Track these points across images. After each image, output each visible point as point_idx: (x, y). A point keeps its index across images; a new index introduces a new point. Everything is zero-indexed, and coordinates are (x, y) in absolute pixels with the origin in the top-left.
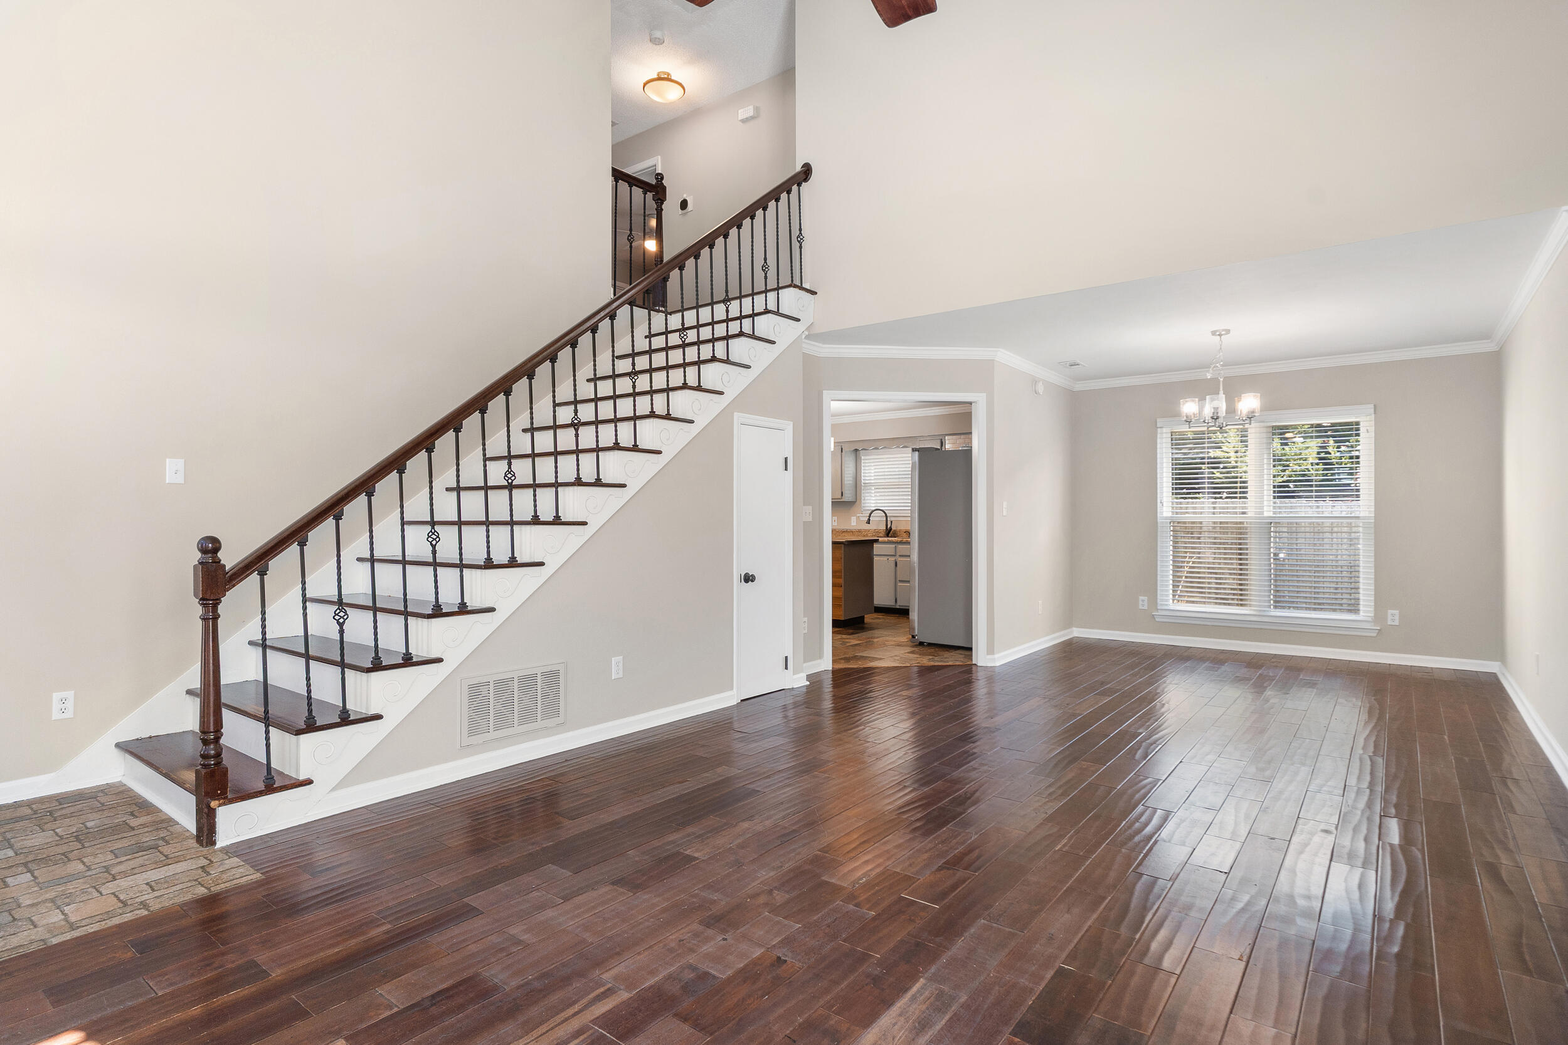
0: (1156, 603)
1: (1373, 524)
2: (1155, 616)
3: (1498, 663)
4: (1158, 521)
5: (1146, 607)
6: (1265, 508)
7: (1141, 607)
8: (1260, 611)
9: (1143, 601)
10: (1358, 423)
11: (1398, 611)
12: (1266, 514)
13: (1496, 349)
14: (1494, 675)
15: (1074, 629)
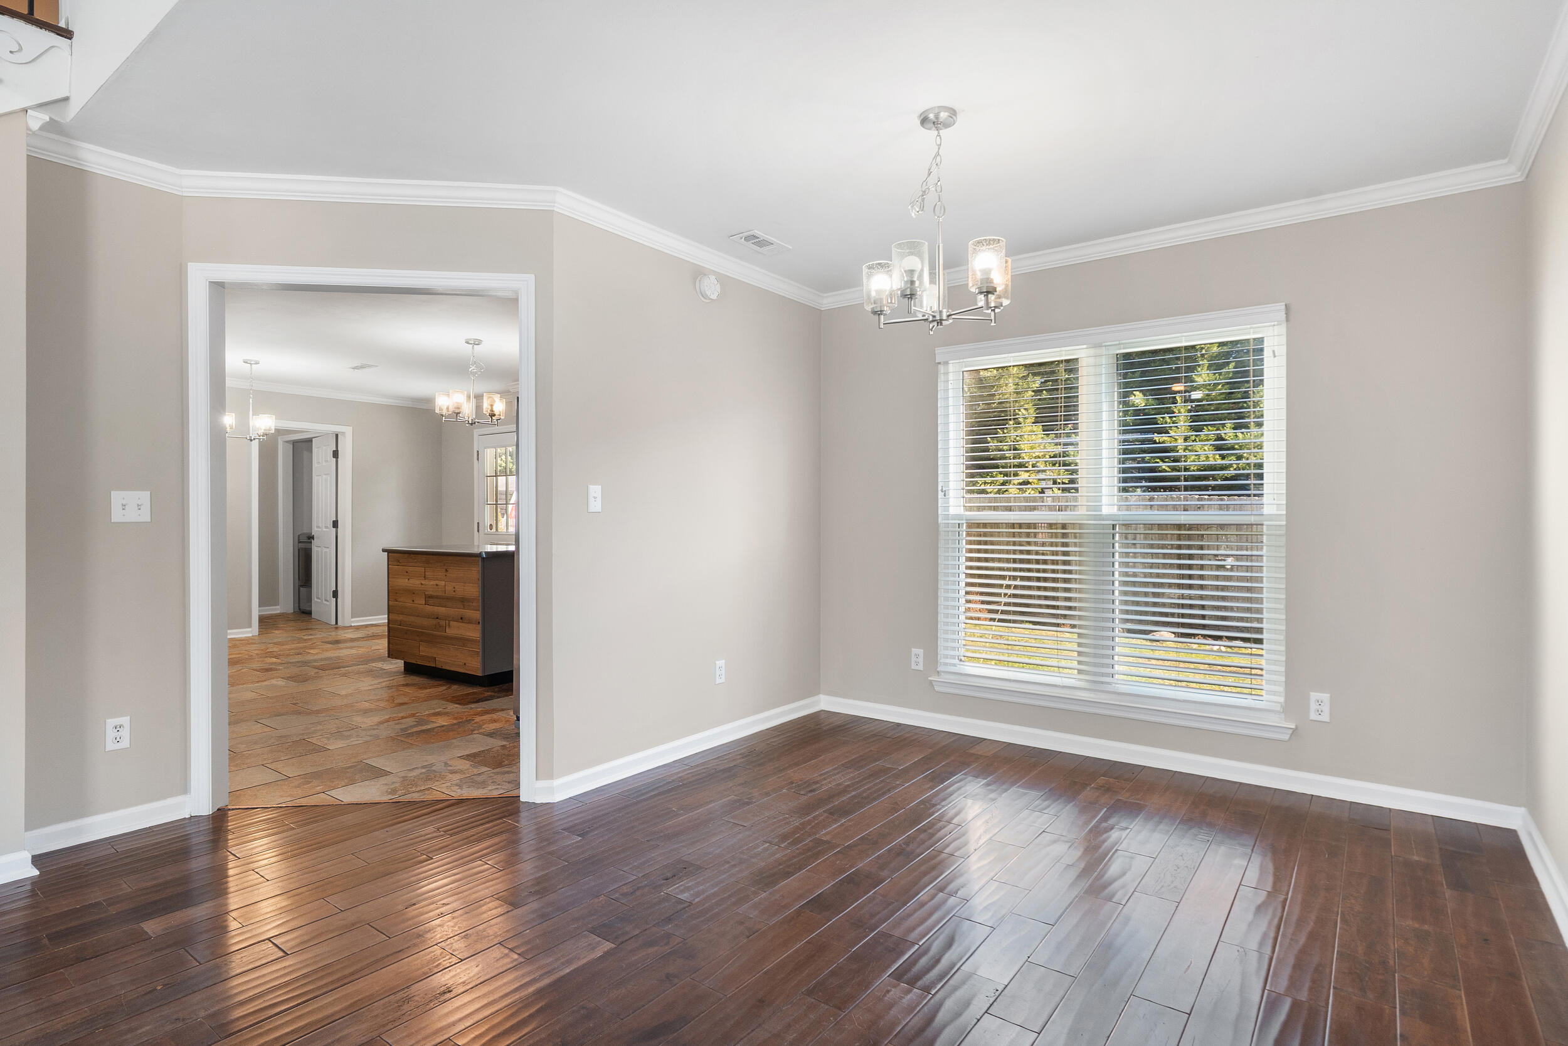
0: (937, 661)
1: (1284, 528)
2: (934, 683)
3: (1522, 811)
4: (940, 520)
5: (921, 667)
6: (1105, 500)
7: (914, 667)
8: (1094, 682)
9: (917, 656)
10: (1261, 341)
11: (1328, 695)
12: (1106, 511)
13: (1519, 177)
14: (1512, 834)
15: (822, 697)
